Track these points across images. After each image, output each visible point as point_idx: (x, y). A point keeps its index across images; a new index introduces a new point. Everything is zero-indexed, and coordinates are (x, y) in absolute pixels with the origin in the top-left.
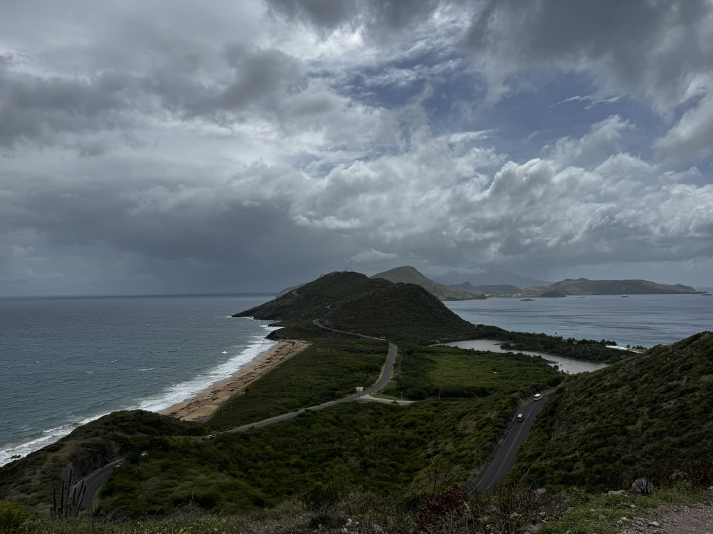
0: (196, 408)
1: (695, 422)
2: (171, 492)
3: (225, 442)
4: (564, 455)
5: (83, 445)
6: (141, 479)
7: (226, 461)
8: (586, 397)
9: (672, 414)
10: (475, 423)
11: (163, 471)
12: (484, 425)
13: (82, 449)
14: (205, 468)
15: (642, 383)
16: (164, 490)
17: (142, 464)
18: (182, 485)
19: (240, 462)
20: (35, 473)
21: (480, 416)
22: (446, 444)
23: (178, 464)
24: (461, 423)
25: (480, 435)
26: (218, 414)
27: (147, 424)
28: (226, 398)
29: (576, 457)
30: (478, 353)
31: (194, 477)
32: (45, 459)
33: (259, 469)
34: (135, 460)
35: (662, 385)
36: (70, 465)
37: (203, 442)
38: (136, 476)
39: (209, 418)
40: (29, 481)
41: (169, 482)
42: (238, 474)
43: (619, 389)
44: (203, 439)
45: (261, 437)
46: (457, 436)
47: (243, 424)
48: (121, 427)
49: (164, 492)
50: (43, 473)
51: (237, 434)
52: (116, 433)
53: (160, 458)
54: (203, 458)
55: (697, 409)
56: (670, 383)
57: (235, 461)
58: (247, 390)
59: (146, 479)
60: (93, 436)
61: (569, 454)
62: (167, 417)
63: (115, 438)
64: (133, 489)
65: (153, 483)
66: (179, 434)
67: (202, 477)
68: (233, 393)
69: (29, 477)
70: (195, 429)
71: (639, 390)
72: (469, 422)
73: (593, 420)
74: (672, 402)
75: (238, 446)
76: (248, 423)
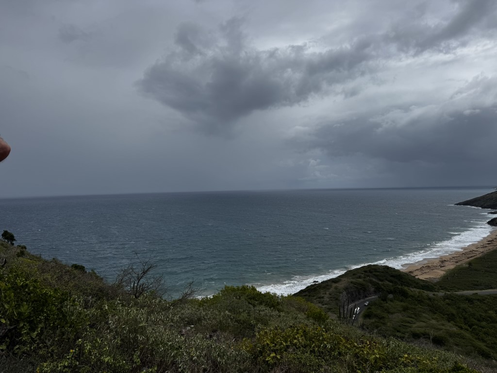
0: (427, 271)
2: (410, 327)
3: (452, 300)
5: (352, 282)
6: (389, 313)
7: (453, 315)
11: (404, 310)
13: (352, 285)
14: (436, 316)
16: (405, 324)
17: (389, 302)
18: (418, 324)
19: (465, 319)
20: (326, 294)
23: (415, 309)
26: (445, 278)
27: (392, 276)
28: (452, 267)
31: (427, 320)
32: (331, 286)
33: (483, 327)
34: (384, 299)
36: (345, 293)
37: (433, 296)
38: (386, 310)
39: (438, 280)
40: (323, 298)
41: (408, 319)
42: (463, 327)
44: (434, 295)
45: (484, 303)
47: (468, 290)
48: (374, 275)
49: (405, 326)
50: (330, 294)
51: (462, 296)
52: (371, 278)
53: (401, 301)
54: (434, 309)
57: (461, 316)
58: (470, 264)
59: (392, 313)
60: (357, 278)
62: (406, 274)
63: (371, 282)
64: (383, 317)
65: (397, 317)
66: (415, 287)
67: (434, 322)
68: (458, 264)
69: (323, 295)
70: (427, 286)
75: (463, 305)
76: (472, 290)
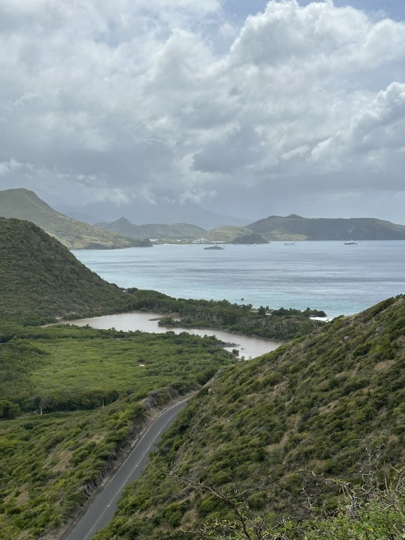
1: (352, 434)
4: (174, 500)
8: (230, 402)
9: (328, 423)
10: (70, 454)
12: (83, 457)
15: (305, 377)
21: (80, 442)
22: (18, 494)
24: (51, 457)
25: (73, 474)
29: (188, 502)
30: (122, 335)
35: (327, 378)
43: (275, 387)
46: (38, 480)
55: (359, 414)
56: (338, 375)
61: (181, 497)
71: (297, 388)
72: (62, 453)
73: (228, 438)
74: (332, 404)
